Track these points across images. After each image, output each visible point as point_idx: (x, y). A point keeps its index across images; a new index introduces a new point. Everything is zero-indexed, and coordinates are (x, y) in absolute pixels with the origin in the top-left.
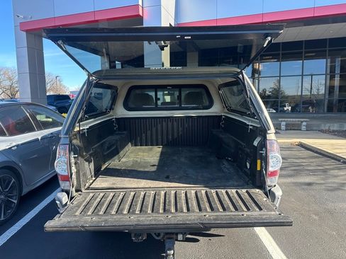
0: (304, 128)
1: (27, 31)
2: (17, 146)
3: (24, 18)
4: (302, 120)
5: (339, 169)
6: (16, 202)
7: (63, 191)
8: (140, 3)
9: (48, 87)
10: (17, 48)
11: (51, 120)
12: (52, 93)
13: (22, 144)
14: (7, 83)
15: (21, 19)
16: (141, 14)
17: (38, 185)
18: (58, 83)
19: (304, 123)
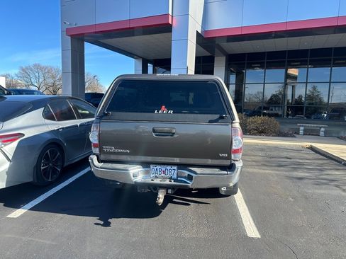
0: (322, 134)
1: (72, 36)
2: (63, 128)
3: (70, 24)
4: (321, 126)
5: (337, 170)
6: (59, 170)
7: (94, 154)
8: (170, 13)
9: (87, 85)
10: (62, 51)
11: (88, 112)
12: (89, 91)
13: (66, 128)
14: (50, 81)
15: (68, 25)
16: (170, 22)
17: (76, 161)
18: (96, 82)
19: (322, 129)
